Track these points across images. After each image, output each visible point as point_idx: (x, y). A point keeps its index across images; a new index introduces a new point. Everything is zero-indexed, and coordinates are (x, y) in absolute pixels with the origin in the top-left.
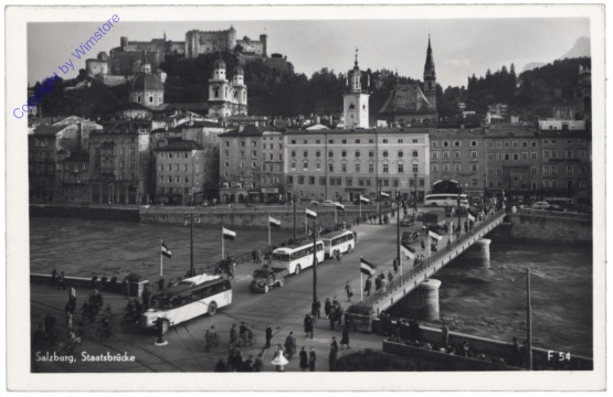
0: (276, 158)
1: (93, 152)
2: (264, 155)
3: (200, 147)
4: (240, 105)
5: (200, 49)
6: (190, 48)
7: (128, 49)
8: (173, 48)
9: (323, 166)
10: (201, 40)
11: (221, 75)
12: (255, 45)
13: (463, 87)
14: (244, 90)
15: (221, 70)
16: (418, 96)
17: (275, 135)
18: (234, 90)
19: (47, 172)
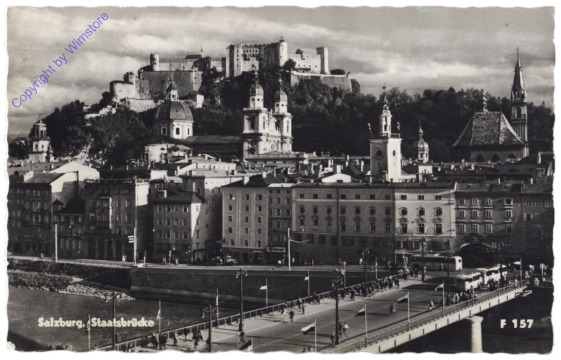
0: (283, 214)
1: (88, 204)
3: (202, 199)
4: (283, 138)
5: (243, 66)
6: (232, 65)
8: (213, 64)
9: (334, 223)
10: (245, 56)
11: (259, 103)
12: (311, 60)
14: (287, 119)
15: (257, 97)
16: (502, 127)
17: (282, 188)
18: (274, 120)
19: (43, 222)
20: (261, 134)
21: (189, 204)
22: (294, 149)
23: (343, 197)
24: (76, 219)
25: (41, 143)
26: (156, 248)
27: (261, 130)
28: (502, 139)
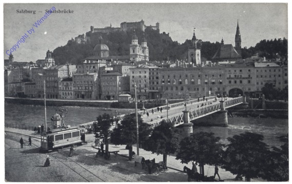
0: (156, 79)
2: (150, 77)
3: (121, 74)
4: (145, 56)
6: (123, 31)
7: (94, 32)
8: (115, 30)
10: (128, 27)
14: (147, 49)
15: (135, 40)
16: (232, 50)
17: (155, 68)
18: (142, 49)
21: (117, 76)
25: (49, 59)
27: (138, 53)
28: (232, 55)
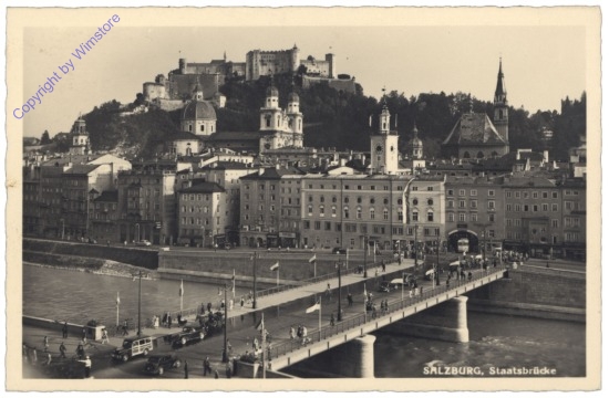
0: (294, 202)
1: (121, 193)
2: (283, 198)
3: (222, 189)
4: (295, 134)
5: (262, 71)
6: (251, 70)
7: (186, 71)
8: (234, 69)
9: (338, 211)
10: (262, 61)
11: (274, 103)
12: (320, 66)
13: (555, 111)
14: (299, 118)
15: (273, 98)
16: (486, 127)
17: (293, 179)
18: (287, 119)
19: (80, 210)
20: (276, 132)
21: (211, 192)
22: (304, 145)
23: (347, 187)
24: (110, 206)
25: (81, 138)
26: (181, 232)
27: (277, 128)
28: (486, 138)
